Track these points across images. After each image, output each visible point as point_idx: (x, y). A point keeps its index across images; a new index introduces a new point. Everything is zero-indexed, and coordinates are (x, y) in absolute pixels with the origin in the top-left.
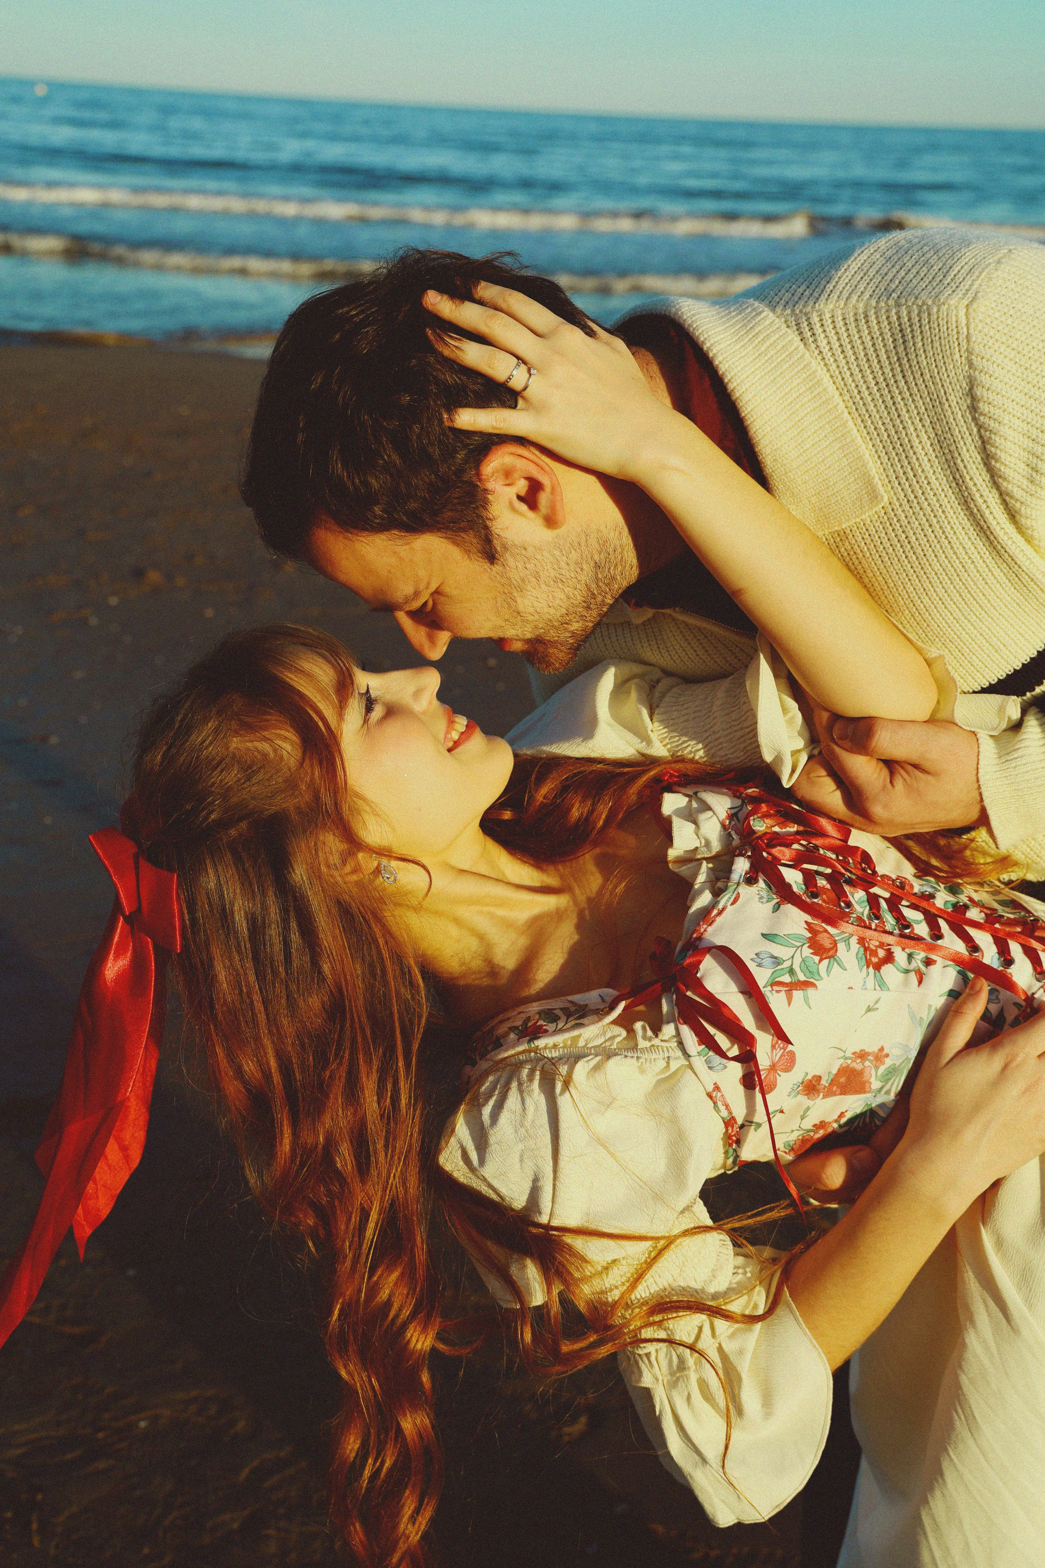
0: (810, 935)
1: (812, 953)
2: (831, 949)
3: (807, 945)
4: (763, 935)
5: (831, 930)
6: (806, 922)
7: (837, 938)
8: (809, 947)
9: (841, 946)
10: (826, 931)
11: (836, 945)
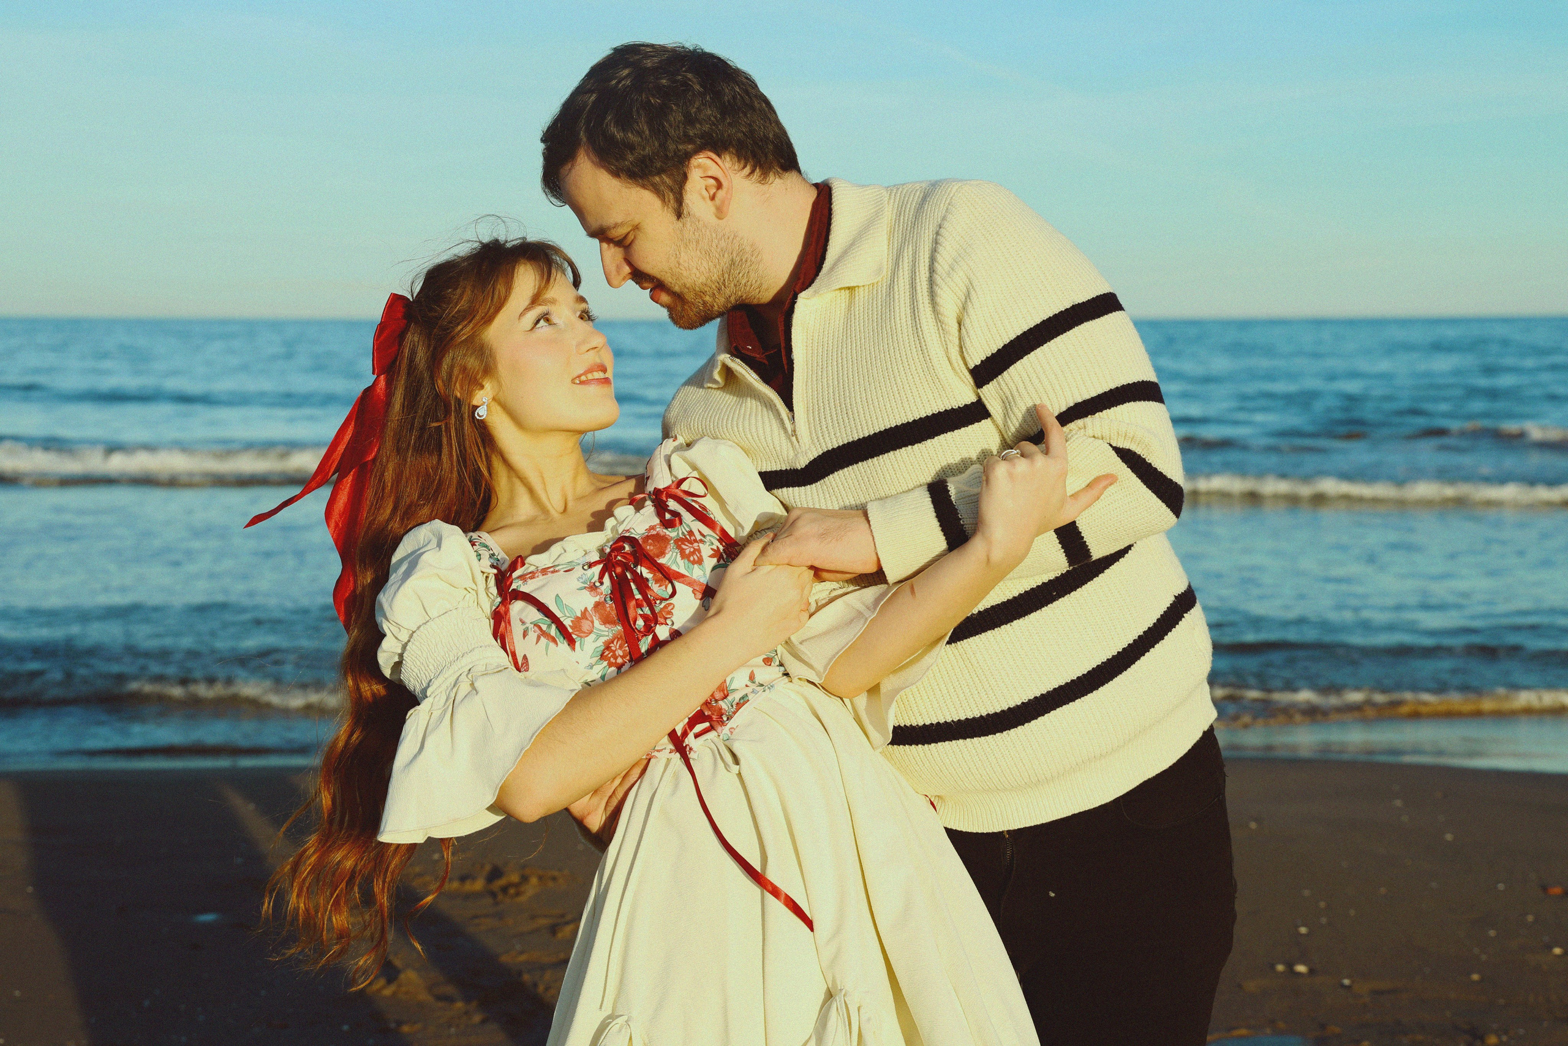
0: (580, 616)
1: (570, 626)
2: (585, 633)
3: (573, 619)
4: (557, 595)
5: (597, 623)
6: (586, 608)
7: (594, 630)
8: (572, 621)
9: (592, 636)
10: (592, 622)
11: (590, 633)
